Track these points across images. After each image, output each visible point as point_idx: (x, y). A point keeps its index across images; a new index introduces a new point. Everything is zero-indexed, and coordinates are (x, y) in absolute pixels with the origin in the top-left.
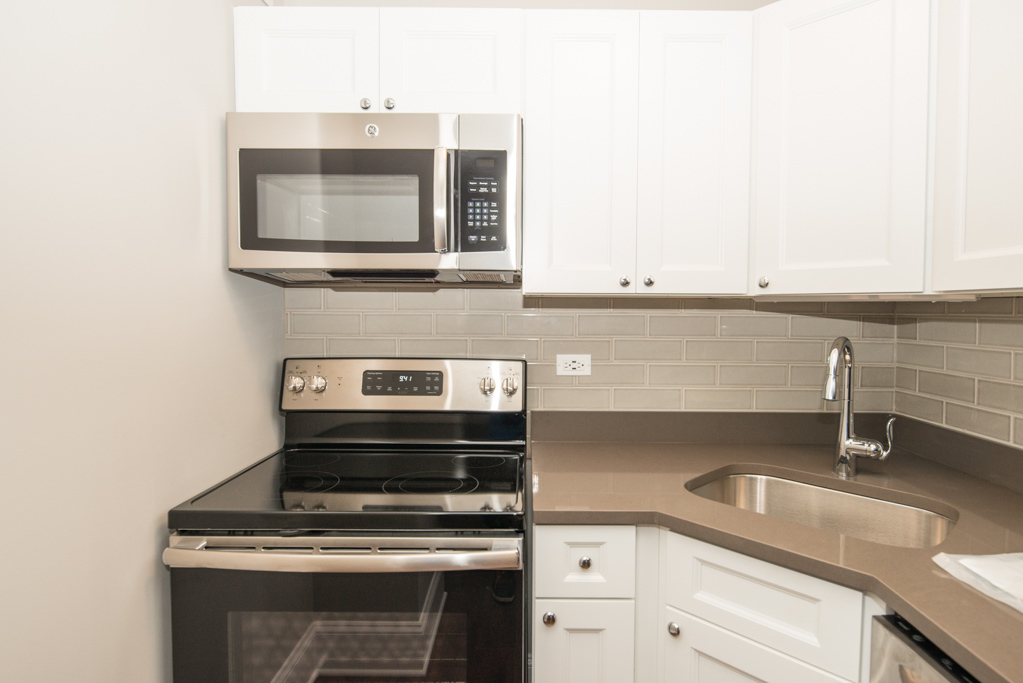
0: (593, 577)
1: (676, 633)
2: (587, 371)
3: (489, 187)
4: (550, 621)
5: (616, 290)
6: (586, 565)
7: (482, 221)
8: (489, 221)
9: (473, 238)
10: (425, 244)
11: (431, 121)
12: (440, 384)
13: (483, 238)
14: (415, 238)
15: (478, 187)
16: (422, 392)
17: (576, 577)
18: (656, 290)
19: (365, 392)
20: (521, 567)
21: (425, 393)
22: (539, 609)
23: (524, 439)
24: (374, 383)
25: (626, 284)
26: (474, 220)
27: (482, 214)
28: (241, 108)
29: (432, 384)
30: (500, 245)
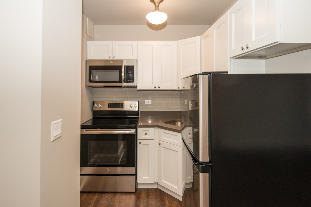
0: (147, 136)
1: (160, 144)
2: (151, 103)
3: (131, 72)
4: (140, 143)
5: (154, 89)
6: (146, 134)
7: (130, 77)
8: (131, 77)
9: (128, 80)
10: (120, 81)
11: (122, 61)
12: (123, 106)
13: (130, 80)
14: (119, 80)
15: (129, 72)
16: (119, 107)
17: (144, 136)
18: (160, 89)
19: (109, 107)
20: (135, 134)
21: (120, 107)
22: (138, 141)
23: (138, 116)
24: (110, 105)
25: (155, 88)
26: (129, 77)
27: (130, 76)
28: (88, 59)
29: (121, 106)
30: (133, 82)
